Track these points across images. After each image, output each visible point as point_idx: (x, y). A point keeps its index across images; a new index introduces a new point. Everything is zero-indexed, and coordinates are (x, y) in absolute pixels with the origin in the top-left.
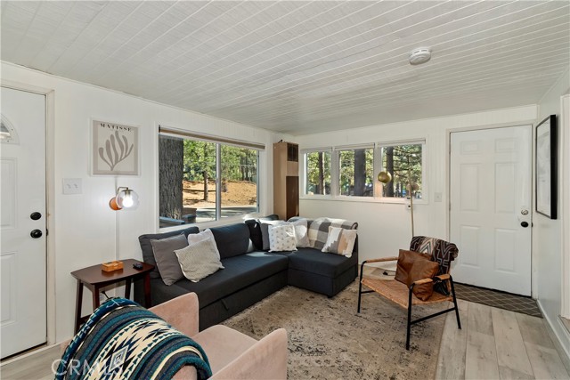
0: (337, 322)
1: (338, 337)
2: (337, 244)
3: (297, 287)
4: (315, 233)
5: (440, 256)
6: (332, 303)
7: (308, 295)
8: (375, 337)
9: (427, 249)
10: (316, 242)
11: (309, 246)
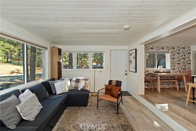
0: (94, 114)
1: (98, 119)
2: (84, 86)
3: (72, 106)
4: (74, 84)
5: (118, 85)
6: (87, 108)
7: (77, 108)
8: (108, 114)
9: (114, 83)
10: (75, 87)
11: (72, 89)
